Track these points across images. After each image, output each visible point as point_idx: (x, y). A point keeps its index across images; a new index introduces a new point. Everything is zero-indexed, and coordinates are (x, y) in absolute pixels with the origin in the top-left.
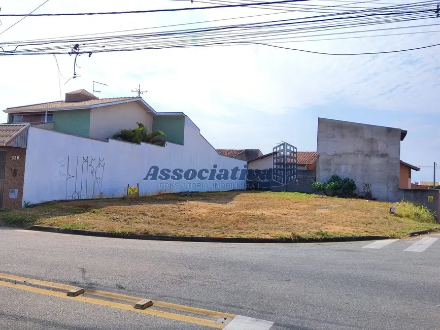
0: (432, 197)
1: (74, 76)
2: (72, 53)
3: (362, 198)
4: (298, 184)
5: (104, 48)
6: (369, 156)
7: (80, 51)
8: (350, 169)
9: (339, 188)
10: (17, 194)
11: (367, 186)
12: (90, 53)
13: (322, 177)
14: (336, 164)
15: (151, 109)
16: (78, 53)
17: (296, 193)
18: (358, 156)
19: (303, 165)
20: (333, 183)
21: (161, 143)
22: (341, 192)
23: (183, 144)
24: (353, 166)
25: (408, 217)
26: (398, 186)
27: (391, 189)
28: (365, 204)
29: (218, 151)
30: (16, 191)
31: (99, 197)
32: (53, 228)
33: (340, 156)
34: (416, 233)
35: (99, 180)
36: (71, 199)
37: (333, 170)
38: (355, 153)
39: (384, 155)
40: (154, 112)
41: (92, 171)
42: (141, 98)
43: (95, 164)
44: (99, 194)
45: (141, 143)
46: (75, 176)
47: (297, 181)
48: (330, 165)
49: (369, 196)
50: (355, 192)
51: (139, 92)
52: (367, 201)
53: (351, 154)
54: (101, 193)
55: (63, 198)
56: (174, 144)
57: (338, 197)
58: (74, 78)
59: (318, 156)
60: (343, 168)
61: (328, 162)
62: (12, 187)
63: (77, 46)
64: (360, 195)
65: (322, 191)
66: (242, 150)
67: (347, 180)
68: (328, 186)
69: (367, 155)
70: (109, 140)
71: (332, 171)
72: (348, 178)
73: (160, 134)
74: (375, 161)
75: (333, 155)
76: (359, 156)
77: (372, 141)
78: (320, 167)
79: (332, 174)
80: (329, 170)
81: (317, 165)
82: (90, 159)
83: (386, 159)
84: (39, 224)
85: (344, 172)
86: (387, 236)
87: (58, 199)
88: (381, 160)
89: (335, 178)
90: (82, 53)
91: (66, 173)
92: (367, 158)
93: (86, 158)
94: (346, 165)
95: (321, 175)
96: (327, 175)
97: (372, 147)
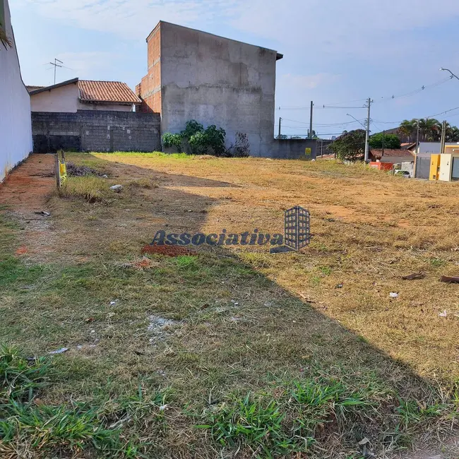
0: (310, 149)
4: (130, 137)
6: (237, 91)
8: (211, 110)
11: (243, 137)
13: (172, 124)
14: (192, 103)
18: (222, 91)
19: (129, 105)
24: (215, 106)
26: (272, 135)
27: (264, 140)
33: (197, 90)
37: (186, 111)
38: (218, 86)
39: (256, 90)
47: (129, 131)
48: (183, 103)
53: (212, 87)
59: (164, 90)
60: (202, 108)
61: (179, 100)
69: (234, 89)
71: (186, 113)
74: (245, 99)
75: (187, 88)
76: (224, 90)
77: (240, 67)
79: (186, 119)
80: (181, 113)
83: (258, 96)
85: (204, 116)
88: (252, 98)
92: (235, 94)
94: (206, 104)
95: (169, 122)
96: (178, 120)
97: (241, 77)
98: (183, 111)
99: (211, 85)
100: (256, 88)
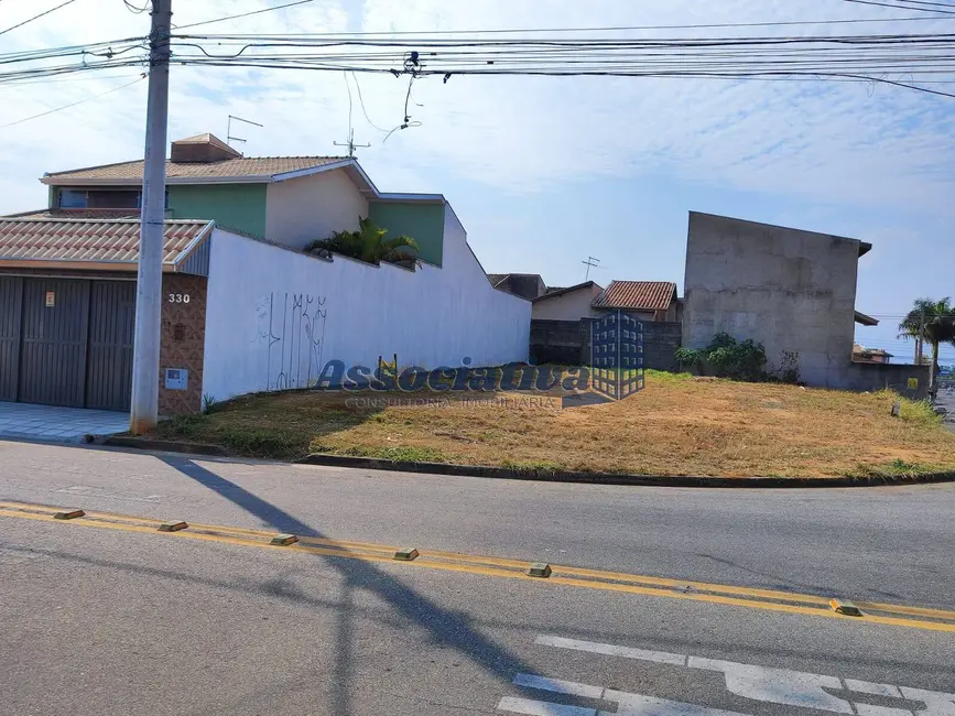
0: (916, 380)
1: (404, 123)
2: (406, 71)
5: (490, 67)
6: (794, 295)
7: (423, 69)
8: (752, 320)
9: (734, 362)
10: (186, 379)
11: (789, 356)
12: (448, 74)
13: (694, 336)
14: (726, 311)
16: (415, 73)
18: (770, 295)
19: (651, 312)
20: (722, 351)
21: (408, 263)
22: (736, 369)
23: (439, 265)
24: (759, 315)
26: (849, 357)
27: (835, 362)
29: (489, 276)
30: (184, 373)
32: (368, 461)
33: (734, 293)
35: (317, 347)
36: (274, 388)
37: (717, 321)
38: (765, 289)
39: (823, 294)
40: (376, 192)
41: (307, 327)
42: (355, 159)
43: (312, 310)
45: (382, 264)
46: (281, 338)
48: (712, 311)
49: (792, 378)
50: (766, 368)
51: (352, 147)
53: (756, 290)
58: (403, 127)
59: (687, 293)
60: (739, 318)
61: (708, 307)
62: (171, 364)
63: (415, 56)
64: (774, 375)
65: (698, 367)
66: (503, 276)
67: (748, 345)
68: (711, 356)
69: (788, 293)
70: (334, 257)
71: (716, 323)
72: (751, 341)
73: (407, 244)
74: (805, 306)
75: (719, 292)
76: (773, 294)
77: (800, 264)
78: (690, 316)
79: (715, 331)
80: (709, 323)
81: (686, 313)
82: (304, 300)
83: (827, 302)
84: (320, 451)
85: (742, 326)
88: (817, 304)
89: (723, 340)
90: (428, 73)
91: (268, 333)
92: (789, 299)
93: (298, 299)
94: (746, 312)
95: (691, 333)
96: (705, 332)
97: (800, 277)
98: (712, 321)
99: (754, 288)
100: (824, 291)
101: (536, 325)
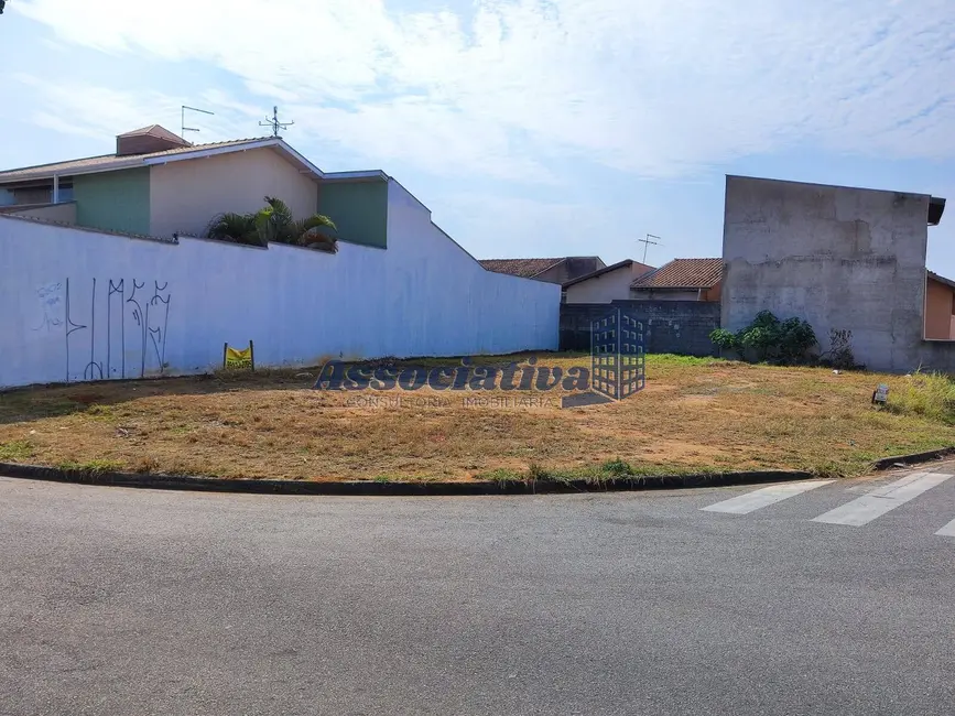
3: (828, 364)
4: (678, 335)
6: (850, 264)
8: (800, 296)
9: (773, 343)
11: (842, 335)
13: (735, 316)
14: (770, 286)
15: (309, 165)
17: (668, 355)
18: (821, 266)
19: (694, 291)
20: (758, 332)
21: (325, 244)
22: (778, 350)
23: (384, 247)
24: (808, 290)
25: (919, 411)
26: (919, 334)
27: (901, 341)
28: (828, 379)
31: (157, 375)
33: (778, 266)
34: (899, 460)
35: (156, 335)
36: (80, 378)
37: (760, 299)
38: (815, 259)
39: (887, 261)
40: (319, 173)
41: (135, 313)
42: (280, 138)
43: (143, 297)
44: (158, 367)
45: (270, 245)
46: (89, 325)
47: (676, 327)
48: (755, 286)
49: (845, 362)
50: (814, 350)
51: (276, 126)
52: (836, 371)
53: (805, 260)
54: (166, 365)
55: (61, 378)
56: (361, 248)
57: (770, 364)
59: (726, 268)
60: (785, 294)
61: (749, 282)
64: (825, 357)
65: (737, 351)
66: (559, 260)
67: (792, 324)
68: (747, 337)
69: (843, 262)
70: (181, 239)
71: (759, 301)
72: (797, 319)
73: (322, 224)
74: (864, 277)
75: (762, 265)
76: (824, 263)
77: (857, 226)
78: (731, 292)
79: (758, 309)
80: (752, 300)
81: (724, 290)
82: (128, 285)
83: (888, 272)
85: (789, 303)
86: (807, 471)
87: (44, 379)
88: (878, 273)
89: (765, 319)
91: (63, 319)
92: (845, 269)
93: (116, 284)
94: (793, 286)
95: (731, 312)
96: (746, 311)
97: (856, 243)
98: (754, 298)
99: (802, 258)
100: (886, 258)
101: (567, 310)
